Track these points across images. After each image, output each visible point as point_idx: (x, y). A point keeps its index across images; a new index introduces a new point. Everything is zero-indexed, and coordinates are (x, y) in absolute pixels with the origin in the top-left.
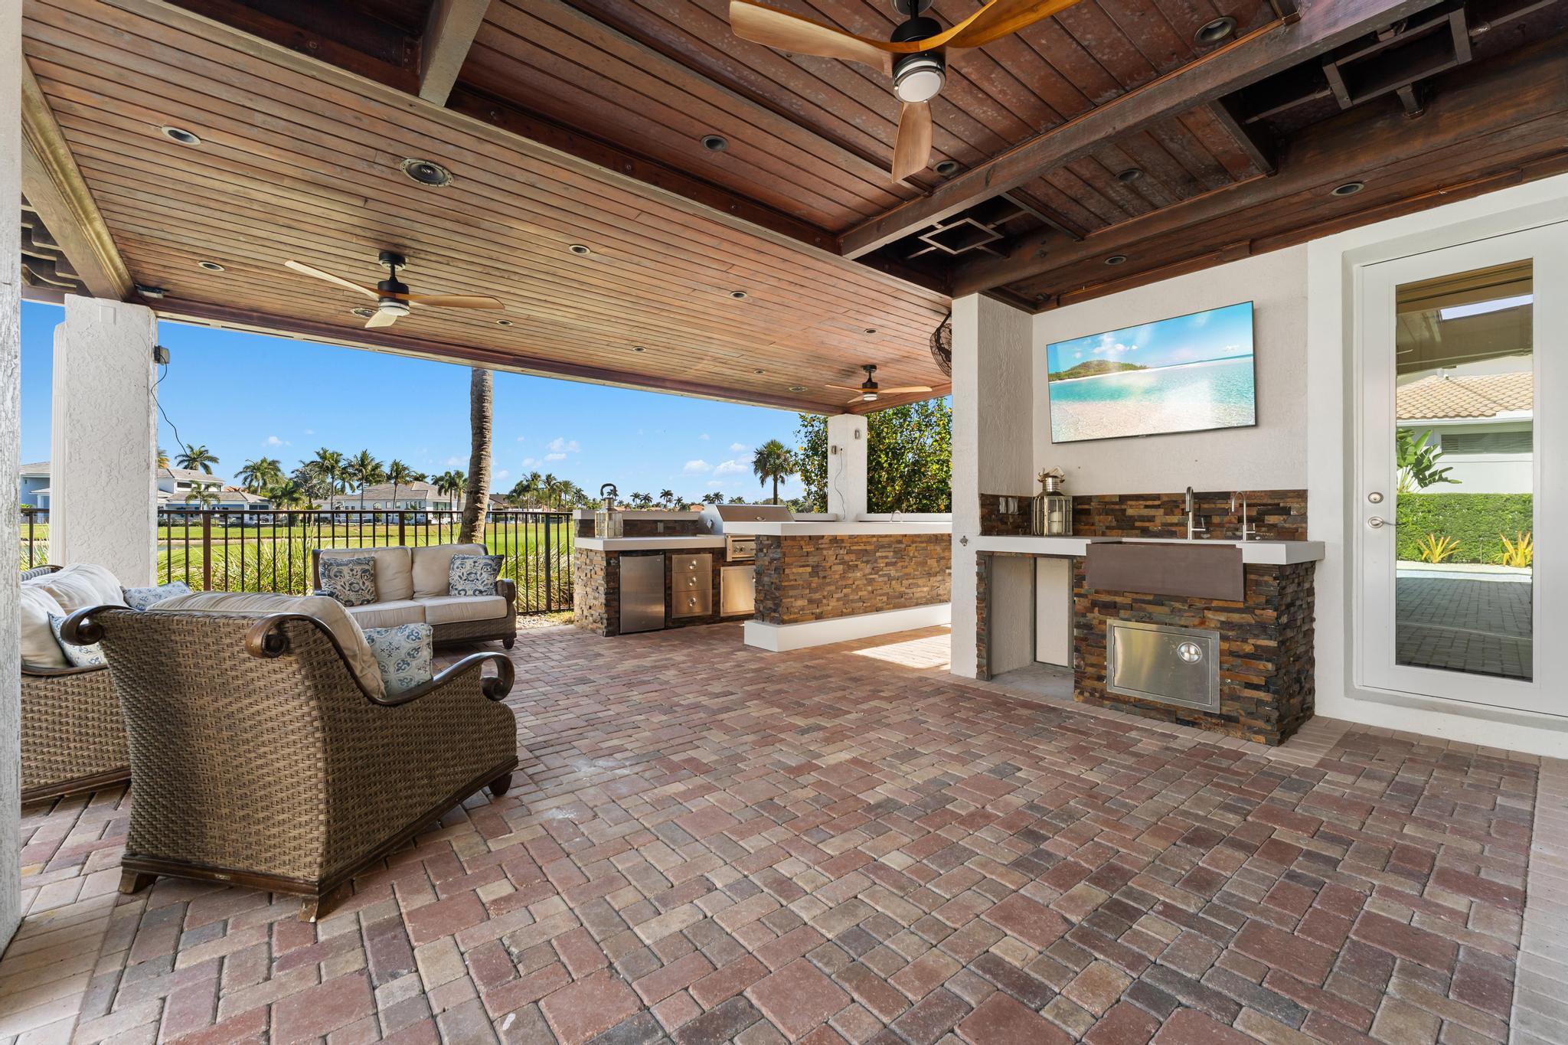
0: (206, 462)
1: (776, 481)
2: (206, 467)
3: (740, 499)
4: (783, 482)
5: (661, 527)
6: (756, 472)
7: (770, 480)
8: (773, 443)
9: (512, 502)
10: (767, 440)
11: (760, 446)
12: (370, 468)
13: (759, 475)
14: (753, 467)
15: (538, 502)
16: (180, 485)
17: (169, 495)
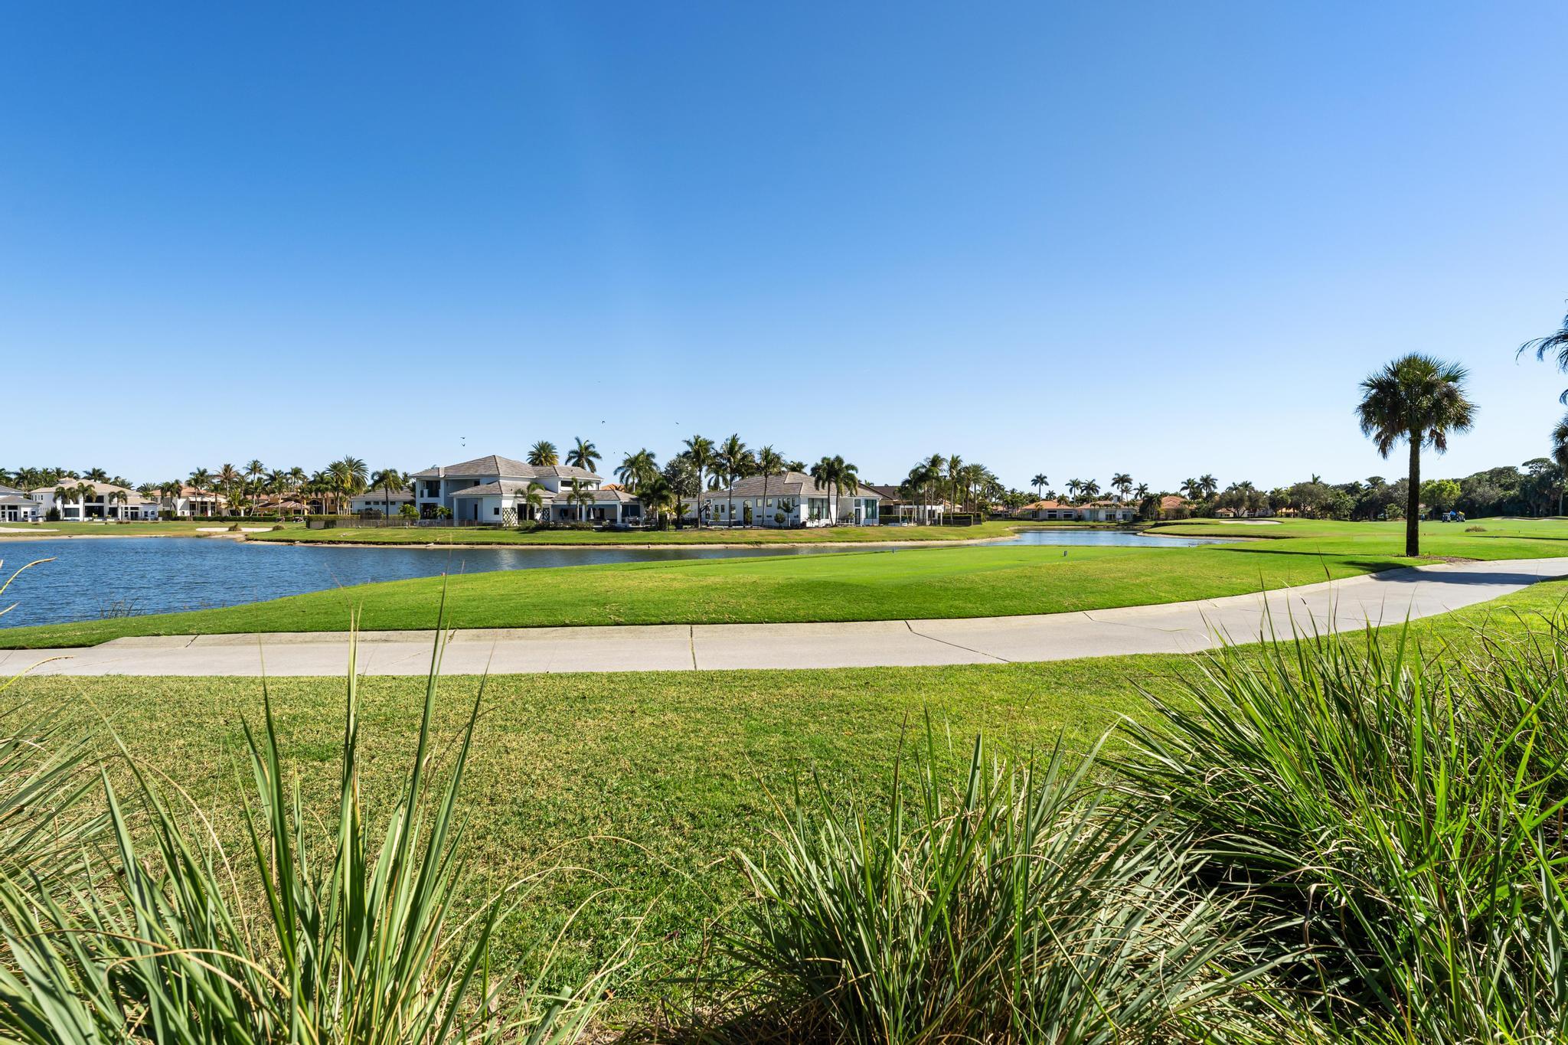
0: (591, 458)
1: (1415, 443)
2: (590, 463)
3: (1246, 485)
4: (1441, 444)
6: (1365, 426)
7: (1401, 446)
8: (1411, 362)
9: (905, 496)
10: (1397, 354)
11: (1378, 367)
12: (739, 456)
13: (1375, 431)
14: (1358, 418)
16: (565, 483)
17: (554, 495)
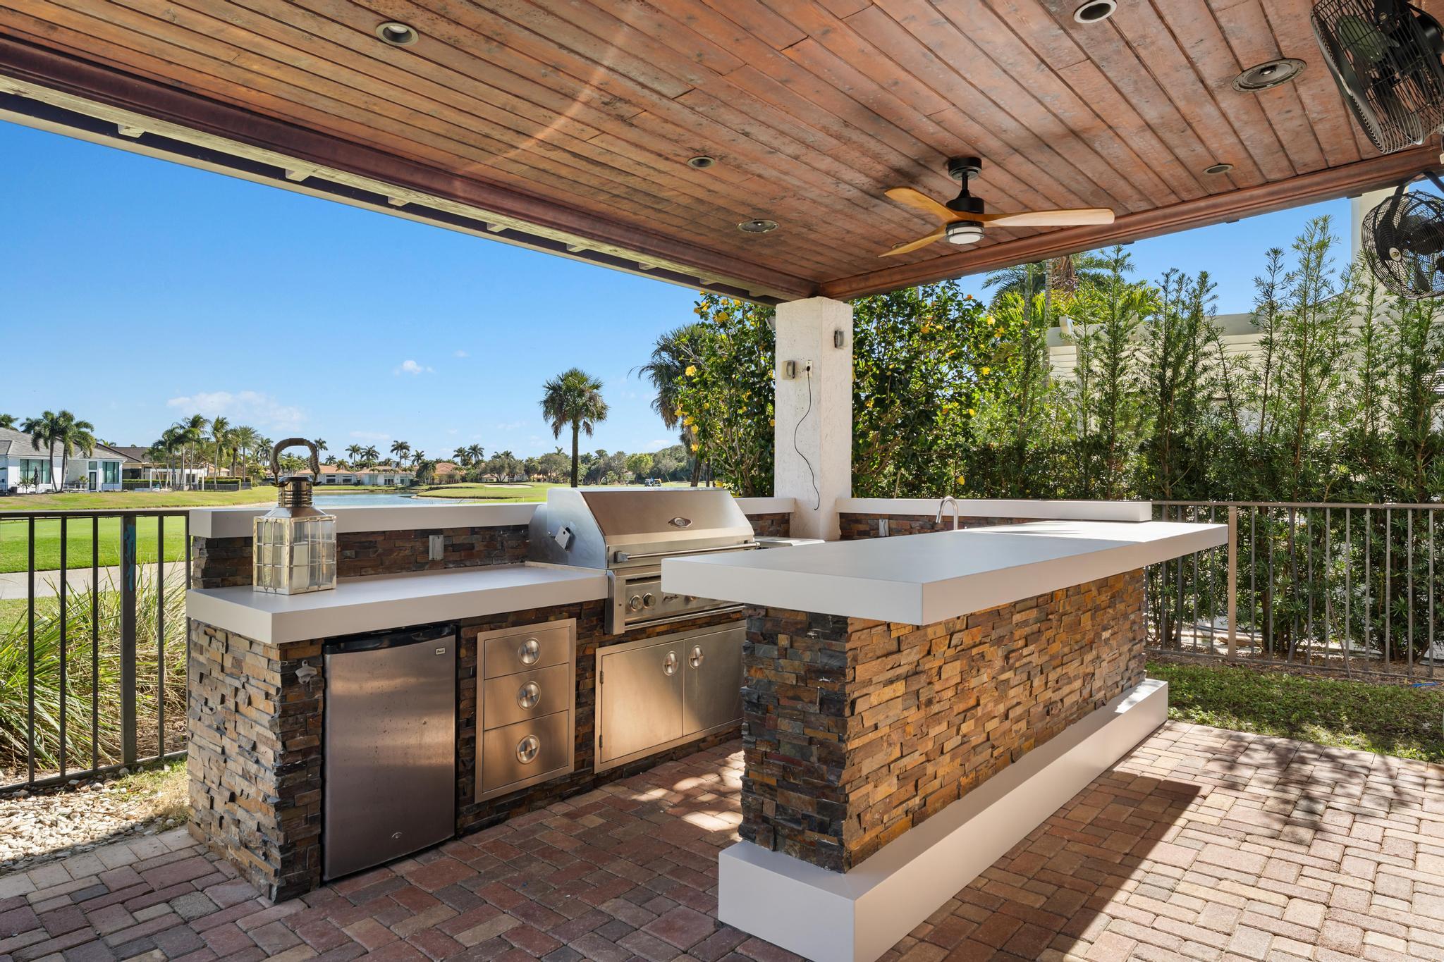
1: (576, 429)
4: (589, 430)
5: (436, 547)
6: (546, 414)
7: (567, 428)
8: (574, 374)
9: (157, 459)
13: (552, 420)
14: (542, 409)
15: (199, 460)
